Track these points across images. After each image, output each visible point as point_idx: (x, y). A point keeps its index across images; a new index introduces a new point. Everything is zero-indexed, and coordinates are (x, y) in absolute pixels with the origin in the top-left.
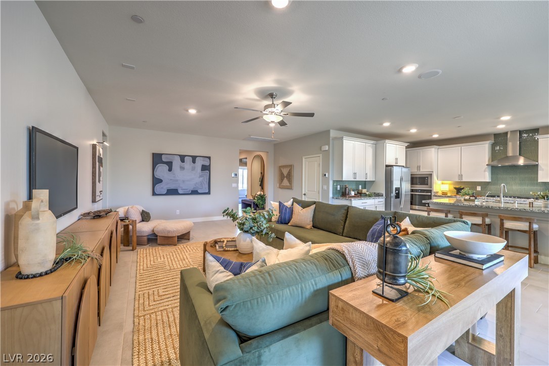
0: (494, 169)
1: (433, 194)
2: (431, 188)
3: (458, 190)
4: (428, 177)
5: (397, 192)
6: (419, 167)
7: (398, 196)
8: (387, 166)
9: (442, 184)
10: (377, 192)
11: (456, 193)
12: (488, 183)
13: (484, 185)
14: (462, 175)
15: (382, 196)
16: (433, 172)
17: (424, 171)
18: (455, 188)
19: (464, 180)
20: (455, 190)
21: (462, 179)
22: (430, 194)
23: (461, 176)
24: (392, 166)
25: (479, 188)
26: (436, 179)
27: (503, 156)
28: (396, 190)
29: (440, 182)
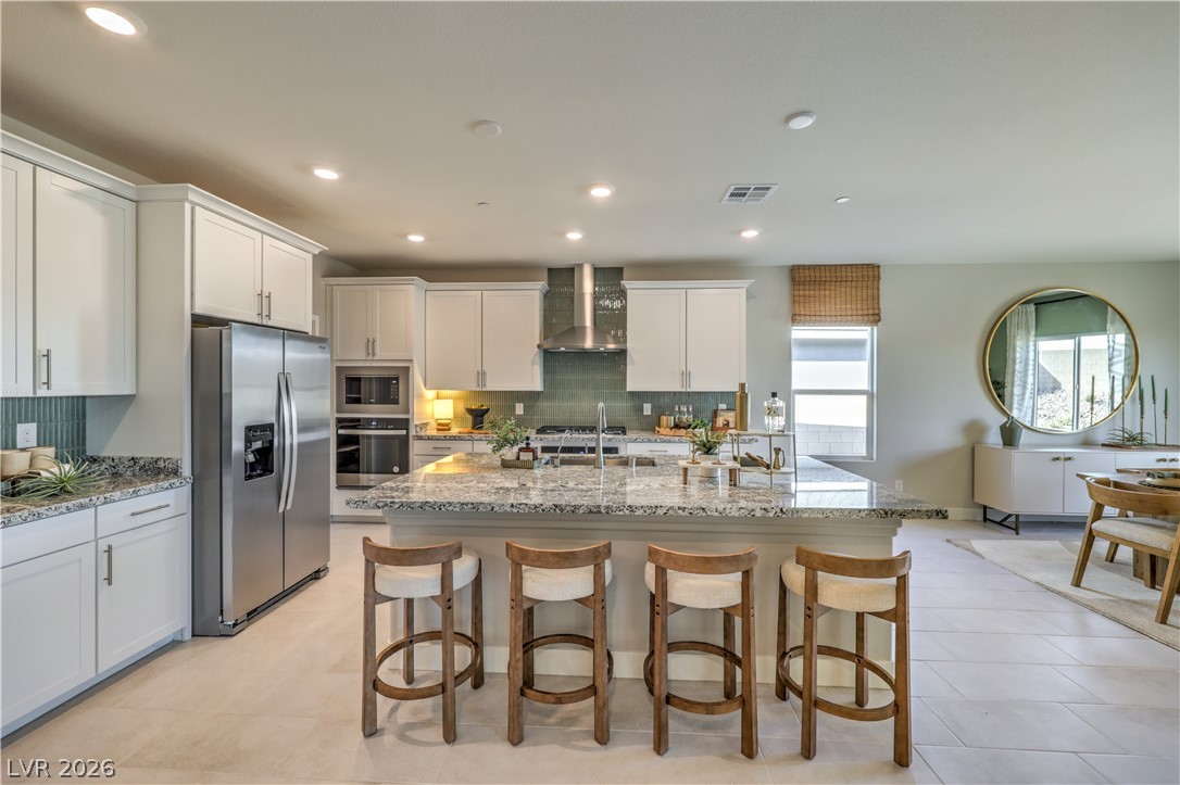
0: (549, 357)
1: (413, 432)
2: (408, 413)
3: (478, 417)
4: (397, 379)
5: (258, 445)
6: (370, 345)
7: (263, 461)
8: (199, 321)
9: (438, 398)
10: (146, 452)
11: (470, 423)
12: (537, 394)
13: (529, 397)
14: (484, 373)
15: (176, 472)
16: (411, 361)
17: (385, 357)
18: (470, 411)
19: (491, 386)
20: (470, 417)
21: (484, 385)
22: (404, 432)
23: (482, 376)
24: (224, 322)
25: (519, 409)
26: (422, 386)
27: (566, 327)
28: (248, 441)
29: (430, 394)
